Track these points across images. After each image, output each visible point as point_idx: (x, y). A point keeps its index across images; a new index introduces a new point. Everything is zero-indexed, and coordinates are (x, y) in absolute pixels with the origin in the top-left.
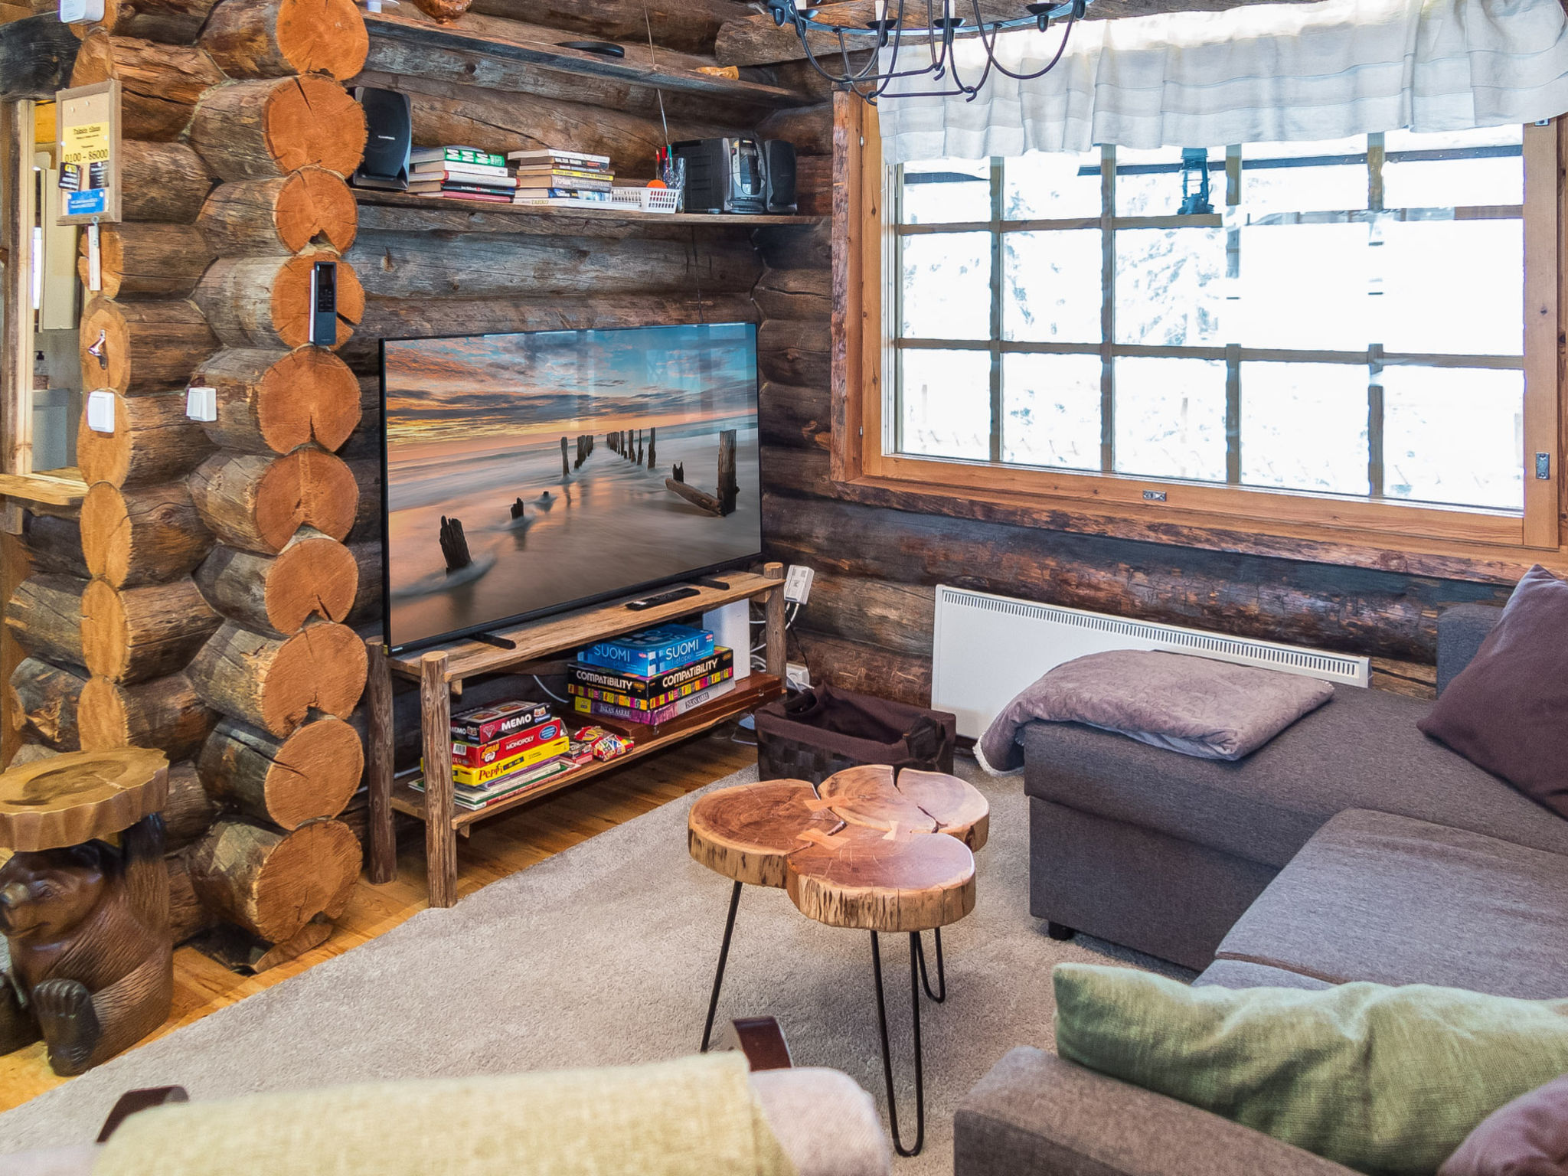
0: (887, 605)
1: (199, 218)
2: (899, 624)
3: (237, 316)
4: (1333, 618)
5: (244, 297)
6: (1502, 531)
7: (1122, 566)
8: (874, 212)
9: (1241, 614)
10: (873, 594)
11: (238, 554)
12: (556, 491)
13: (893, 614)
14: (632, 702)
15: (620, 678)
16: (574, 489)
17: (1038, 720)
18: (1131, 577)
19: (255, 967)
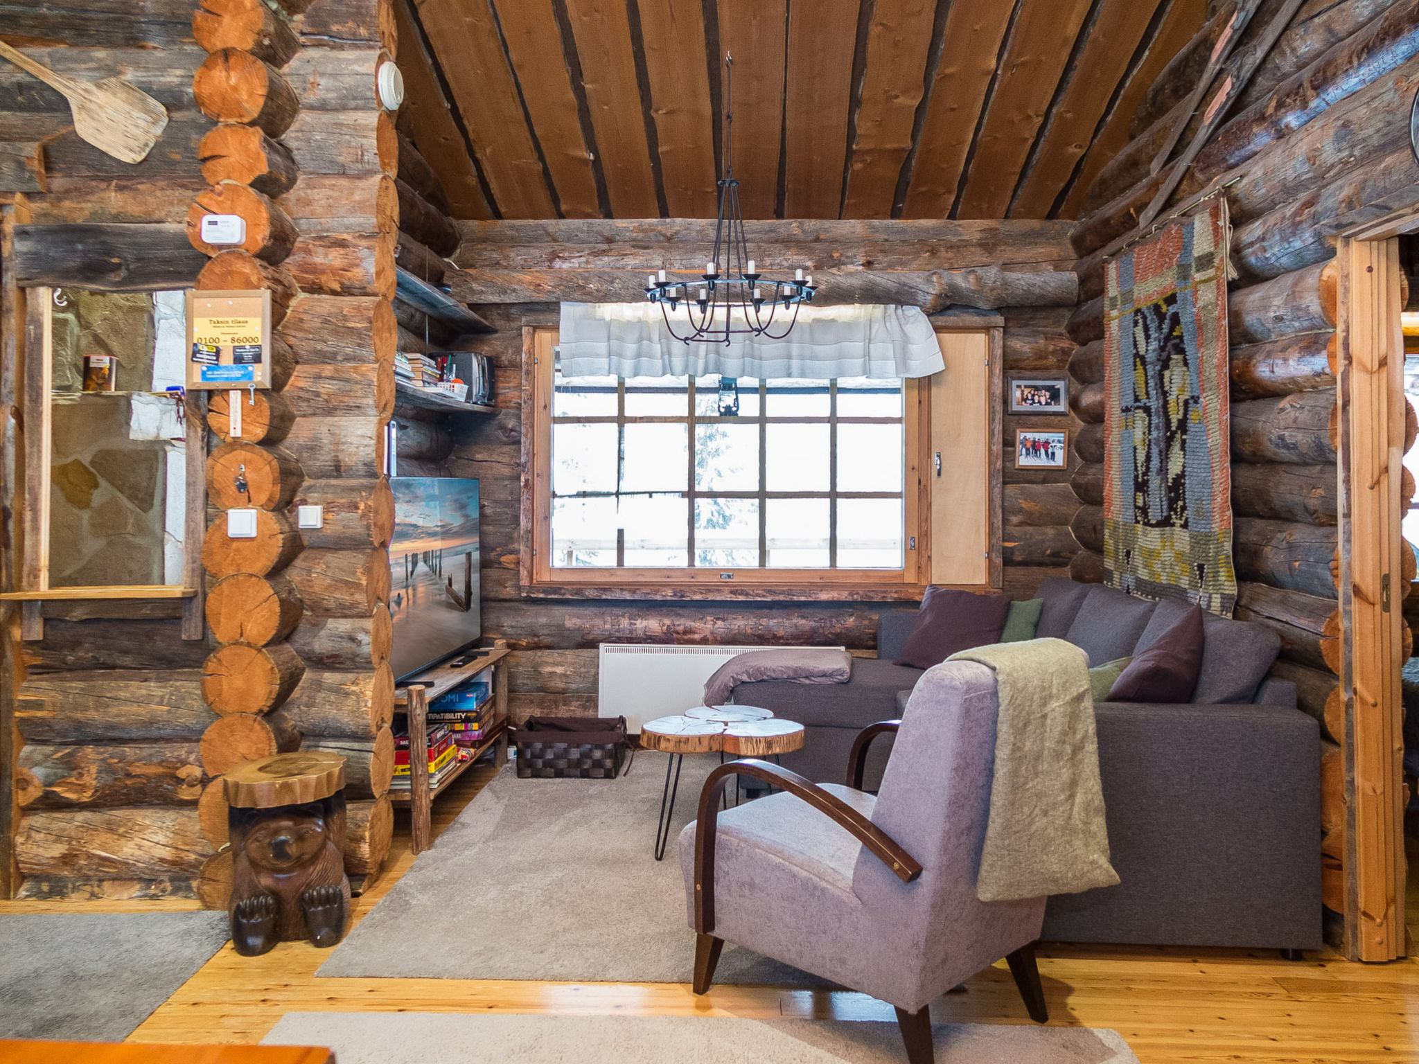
0: (555, 664)
1: (286, 388)
2: (565, 676)
3: (337, 456)
4: (821, 631)
5: (343, 443)
6: (895, 577)
7: (709, 618)
8: (545, 407)
9: (775, 636)
10: (545, 659)
11: (330, 620)
12: (403, 592)
13: (559, 670)
14: (466, 727)
15: (455, 712)
16: (410, 591)
17: (743, 683)
18: (715, 623)
19: (361, 891)
